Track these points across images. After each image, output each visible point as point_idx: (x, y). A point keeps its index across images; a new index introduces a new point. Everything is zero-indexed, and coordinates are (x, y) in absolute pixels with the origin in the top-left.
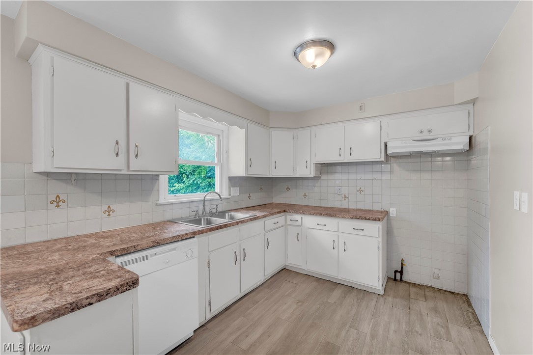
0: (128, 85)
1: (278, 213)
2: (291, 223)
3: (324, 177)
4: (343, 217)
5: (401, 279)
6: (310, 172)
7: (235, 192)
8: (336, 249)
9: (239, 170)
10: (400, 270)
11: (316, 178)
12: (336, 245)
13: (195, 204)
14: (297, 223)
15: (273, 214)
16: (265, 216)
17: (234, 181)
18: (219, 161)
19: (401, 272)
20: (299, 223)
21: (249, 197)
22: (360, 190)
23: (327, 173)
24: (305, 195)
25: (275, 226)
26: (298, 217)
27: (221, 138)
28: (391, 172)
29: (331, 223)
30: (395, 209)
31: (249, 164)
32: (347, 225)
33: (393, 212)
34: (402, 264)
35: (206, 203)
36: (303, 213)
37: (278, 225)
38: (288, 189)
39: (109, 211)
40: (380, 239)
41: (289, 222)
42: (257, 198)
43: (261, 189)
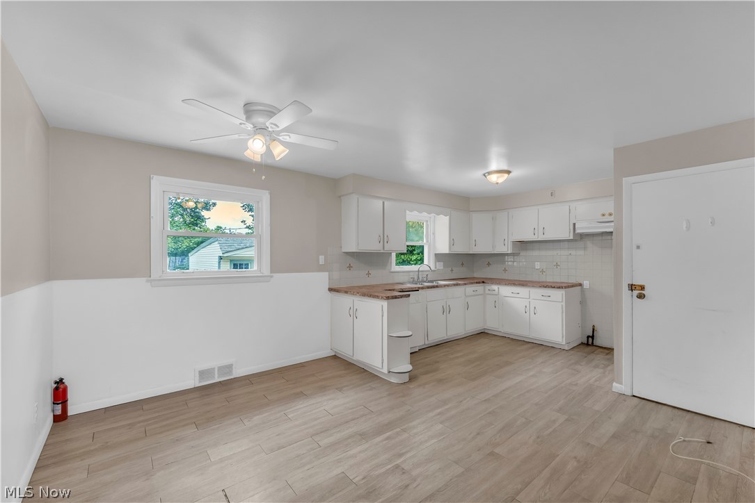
0: (384, 203)
1: (477, 283)
2: (489, 292)
3: (523, 253)
4: (533, 286)
5: (593, 343)
6: (507, 249)
7: (440, 266)
8: (528, 313)
9: (444, 248)
10: (591, 335)
11: (513, 254)
12: (527, 309)
13: (412, 274)
14: (494, 292)
15: (472, 283)
16: (465, 284)
17: (439, 257)
18: (427, 241)
19: (593, 337)
20: (496, 292)
21: (452, 270)
22: (557, 265)
23: (526, 250)
24: (505, 270)
25: (474, 293)
26: (495, 287)
27: (429, 223)
28: (585, 248)
29: (523, 291)
30: (588, 282)
31: (452, 243)
32: (537, 292)
33: (586, 284)
34: (593, 329)
35: (420, 273)
36: (499, 284)
37: (477, 293)
38: (489, 264)
39: (369, 274)
40: (564, 304)
41: (487, 292)
42: (460, 272)
43: (463, 264)
